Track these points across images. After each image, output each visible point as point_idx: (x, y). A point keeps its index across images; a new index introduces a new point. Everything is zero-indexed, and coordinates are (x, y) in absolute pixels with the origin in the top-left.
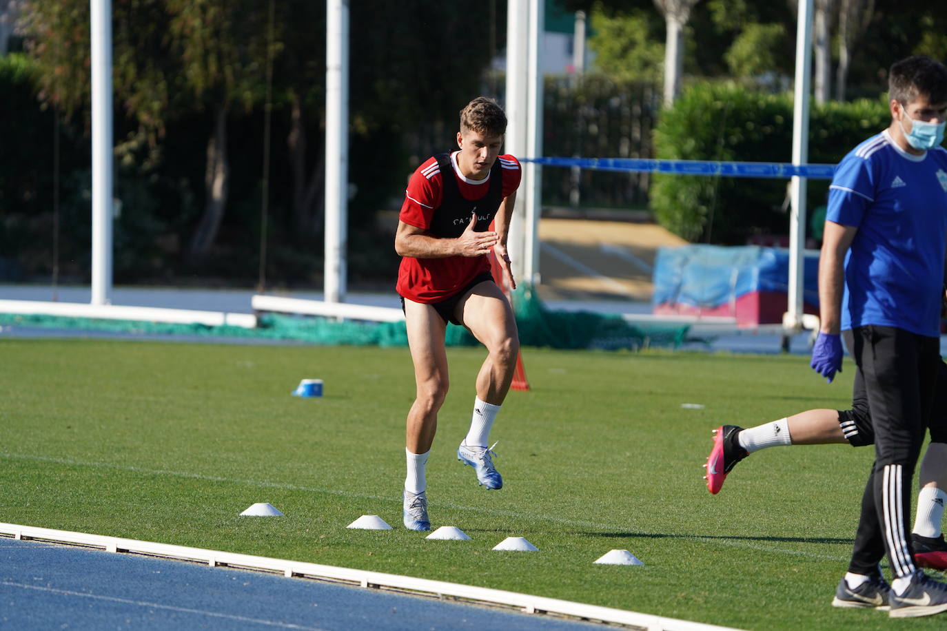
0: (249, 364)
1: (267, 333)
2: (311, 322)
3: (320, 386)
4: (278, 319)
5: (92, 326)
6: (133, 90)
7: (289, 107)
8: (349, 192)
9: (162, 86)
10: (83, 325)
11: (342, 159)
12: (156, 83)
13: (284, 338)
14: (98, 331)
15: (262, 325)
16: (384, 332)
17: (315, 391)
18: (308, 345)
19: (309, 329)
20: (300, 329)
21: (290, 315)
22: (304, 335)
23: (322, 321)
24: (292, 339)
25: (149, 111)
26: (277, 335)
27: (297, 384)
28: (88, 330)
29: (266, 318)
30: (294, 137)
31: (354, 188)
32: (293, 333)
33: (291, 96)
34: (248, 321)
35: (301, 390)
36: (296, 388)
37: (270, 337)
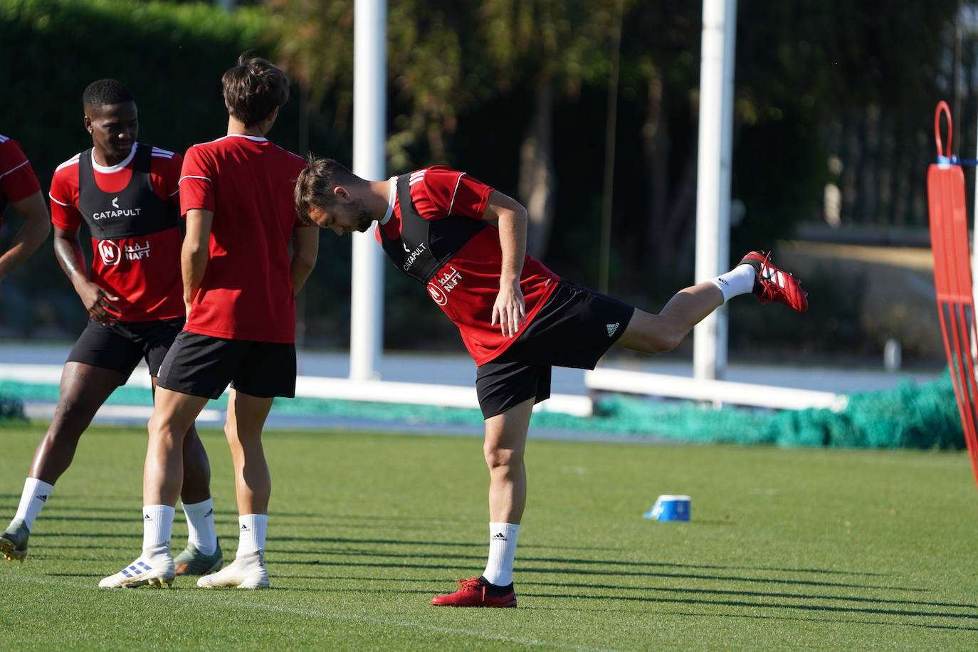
0: (581, 470)
1: (607, 424)
2: (673, 408)
3: (686, 504)
4: (624, 402)
5: (353, 411)
6: (411, 60)
7: (644, 85)
8: (732, 213)
9: (453, 55)
10: (338, 410)
11: (722, 164)
12: (443, 49)
13: (633, 432)
14: (360, 419)
15: (600, 412)
16: (785, 425)
17: (679, 512)
18: (669, 444)
19: (670, 418)
20: (656, 418)
21: (642, 396)
22: (663, 428)
23: (690, 407)
24: (646, 434)
25: (433, 89)
26: (620, 427)
27: (653, 501)
28: (346, 419)
29: (606, 402)
30: (652, 129)
31: (740, 208)
32: (646, 425)
33: (648, 68)
34: (580, 406)
35: (658, 511)
36: (650, 509)
37: (613, 431)
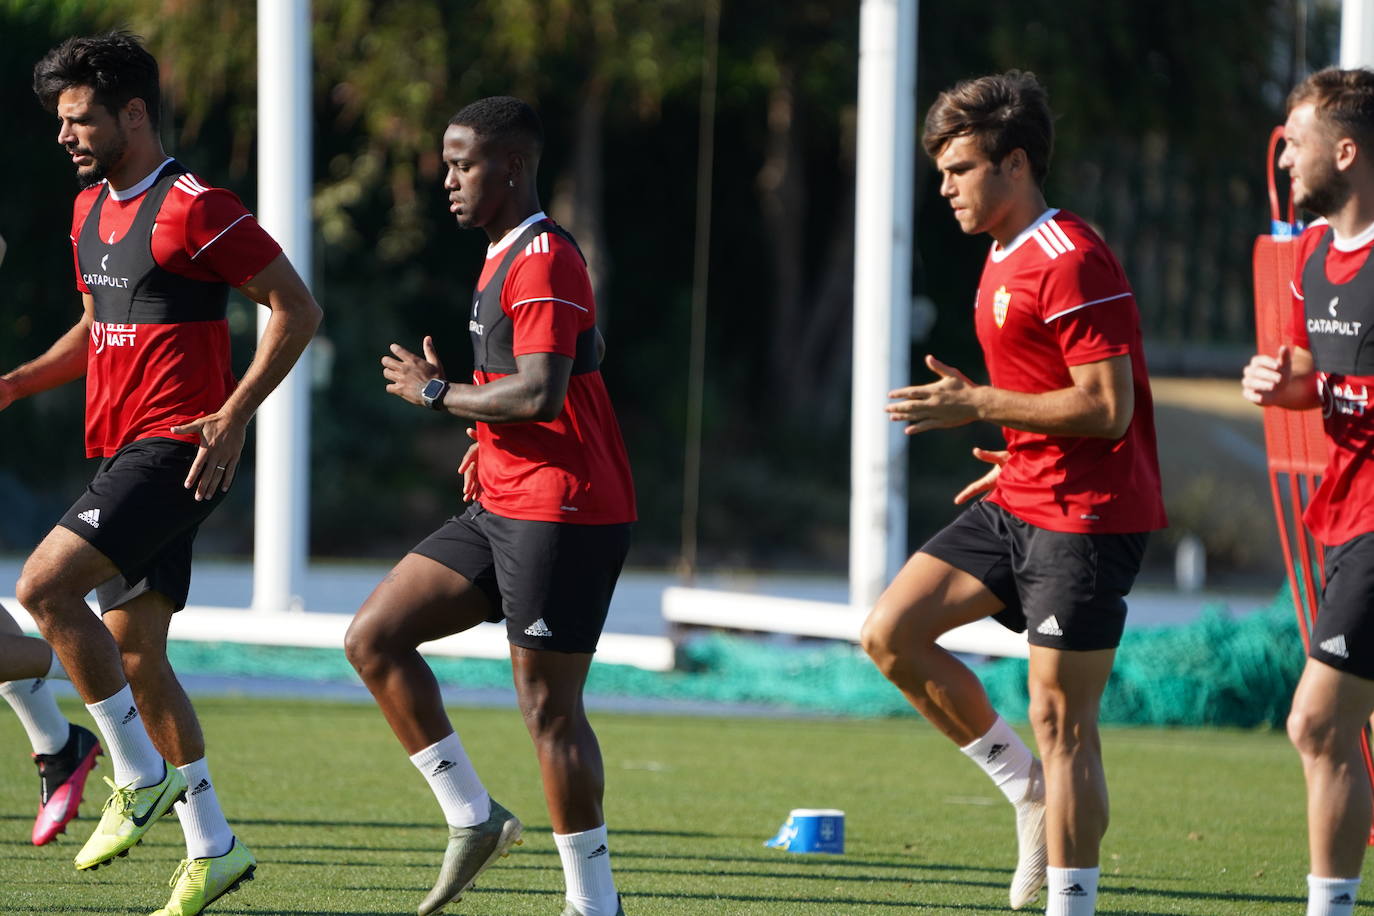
0: (655, 765)
1: (701, 684)
2: (814, 657)
3: (837, 822)
4: (727, 645)
5: (255, 666)
6: (359, 55)
7: (761, 98)
8: (914, 319)
9: (432, 45)
10: (232, 662)
11: (896, 235)
12: (419, 36)
13: (745, 698)
14: (269, 679)
15: (688, 664)
16: (1006, 684)
17: (826, 836)
18: (807, 719)
19: (809, 674)
20: (787, 675)
21: (760, 635)
22: (797, 691)
23: (842, 653)
24: (766, 701)
25: (399, 105)
26: (723, 689)
27: (781, 821)
28: (245, 677)
29: (699, 646)
30: (776, 174)
31: (927, 310)
32: (767, 685)
33: (767, 69)
34: (654, 654)
35: (788, 835)
36: (774, 835)
37: (710, 698)
